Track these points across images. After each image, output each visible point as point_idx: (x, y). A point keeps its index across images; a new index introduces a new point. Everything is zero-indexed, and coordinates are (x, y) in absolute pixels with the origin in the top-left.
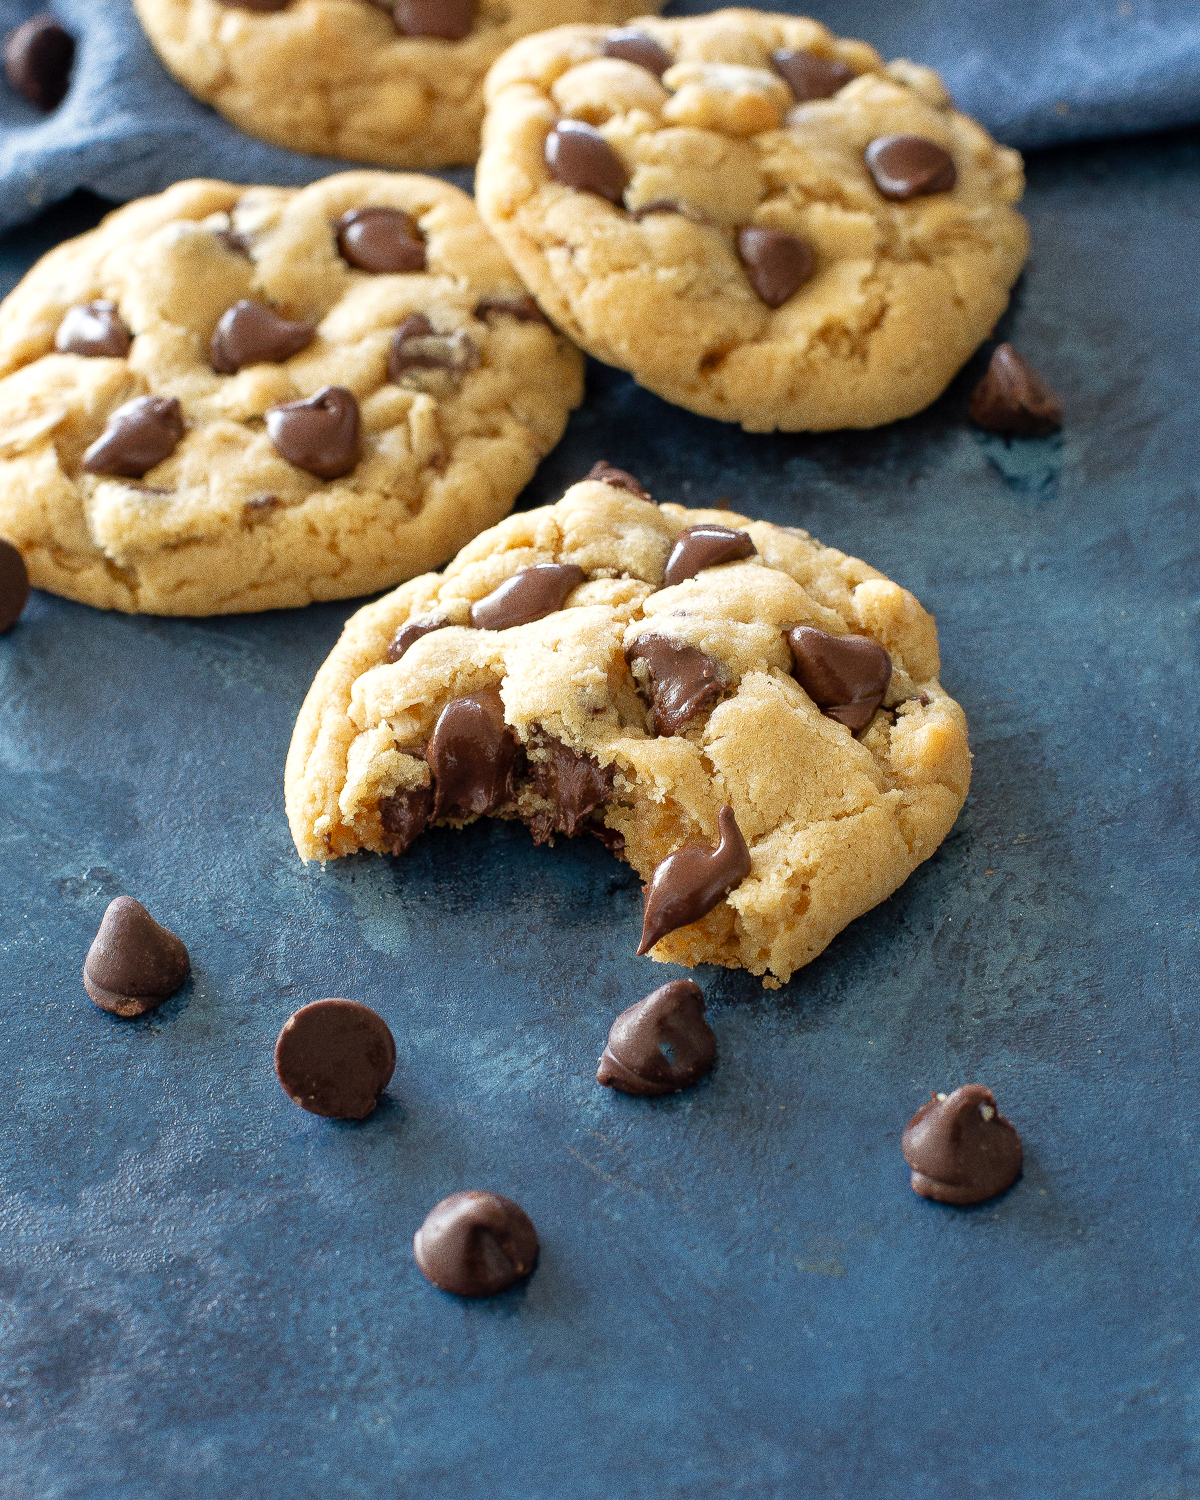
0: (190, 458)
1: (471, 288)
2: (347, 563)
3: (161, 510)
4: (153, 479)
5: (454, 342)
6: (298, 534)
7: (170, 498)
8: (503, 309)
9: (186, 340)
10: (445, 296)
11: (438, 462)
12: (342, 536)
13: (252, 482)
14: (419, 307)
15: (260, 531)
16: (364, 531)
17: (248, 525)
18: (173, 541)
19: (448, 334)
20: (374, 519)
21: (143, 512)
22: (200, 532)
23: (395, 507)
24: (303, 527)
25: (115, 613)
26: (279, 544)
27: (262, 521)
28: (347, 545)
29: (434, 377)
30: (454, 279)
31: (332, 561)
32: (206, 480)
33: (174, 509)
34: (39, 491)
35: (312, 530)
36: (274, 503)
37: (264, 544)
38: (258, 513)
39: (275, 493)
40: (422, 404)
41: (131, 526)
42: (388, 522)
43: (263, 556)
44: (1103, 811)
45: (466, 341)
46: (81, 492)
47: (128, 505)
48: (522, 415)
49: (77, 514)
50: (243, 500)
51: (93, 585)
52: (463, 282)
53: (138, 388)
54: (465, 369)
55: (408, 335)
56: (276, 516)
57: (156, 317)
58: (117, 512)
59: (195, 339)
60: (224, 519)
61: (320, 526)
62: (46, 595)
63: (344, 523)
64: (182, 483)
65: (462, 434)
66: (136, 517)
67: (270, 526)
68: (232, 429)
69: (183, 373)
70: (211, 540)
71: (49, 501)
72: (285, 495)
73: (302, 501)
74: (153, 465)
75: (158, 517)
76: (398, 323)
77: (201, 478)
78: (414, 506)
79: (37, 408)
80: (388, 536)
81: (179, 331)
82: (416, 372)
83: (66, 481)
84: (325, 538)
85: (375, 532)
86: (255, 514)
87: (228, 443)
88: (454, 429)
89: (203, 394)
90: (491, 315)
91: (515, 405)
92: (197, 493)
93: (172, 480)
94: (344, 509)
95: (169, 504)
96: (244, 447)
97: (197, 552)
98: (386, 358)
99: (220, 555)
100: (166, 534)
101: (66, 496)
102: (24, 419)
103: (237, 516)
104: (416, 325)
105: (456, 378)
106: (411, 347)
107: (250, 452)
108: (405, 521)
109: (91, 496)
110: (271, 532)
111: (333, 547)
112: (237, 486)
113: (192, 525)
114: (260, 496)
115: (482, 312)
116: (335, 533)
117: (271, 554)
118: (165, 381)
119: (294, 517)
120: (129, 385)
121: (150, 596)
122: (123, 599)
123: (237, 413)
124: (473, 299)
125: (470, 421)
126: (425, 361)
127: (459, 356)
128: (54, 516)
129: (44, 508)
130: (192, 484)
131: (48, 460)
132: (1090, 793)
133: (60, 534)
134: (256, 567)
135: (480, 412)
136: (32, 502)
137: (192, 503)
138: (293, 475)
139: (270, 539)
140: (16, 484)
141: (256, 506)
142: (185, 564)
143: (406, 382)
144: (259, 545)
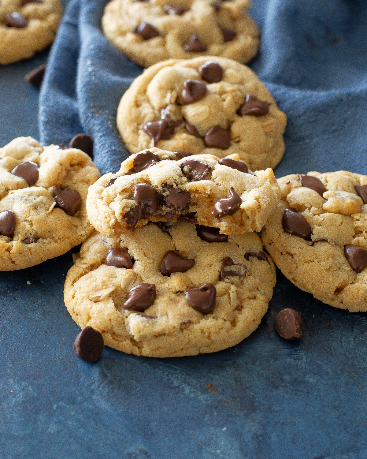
0: (160, 306)
1: (243, 248)
2: (213, 342)
3: (153, 324)
4: (148, 312)
5: (241, 267)
6: (198, 333)
7: (156, 320)
8: (253, 255)
9: (153, 264)
10: (236, 251)
11: (239, 308)
12: (212, 334)
13: (182, 315)
14: (228, 255)
15: (185, 332)
16: (219, 332)
17: (182, 330)
18: (157, 334)
19: (239, 264)
20: (222, 328)
21: (147, 325)
22: (167, 332)
23: (228, 324)
24: (200, 331)
25: (132, 355)
26: (192, 336)
27: (186, 328)
28: (214, 337)
29: (235, 279)
30: (238, 245)
31: (208, 342)
32: (167, 314)
33: (158, 324)
34: (109, 315)
35: (203, 332)
36: (190, 322)
37: (187, 336)
38: (185, 325)
39: (190, 319)
40: (233, 288)
41: (143, 329)
42: (226, 329)
43: (187, 340)
45: (244, 267)
46: (123, 315)
47: (142, 322)
48: (262, 292)
49: (123, 323)
50: (180, 321)
51: (126, 346)
52: (241, 246)
53: (138, 280)
54: (245, 276)
55: (226, 265)
56: (191, 327)
57: (142, 255)
58: (138, 324)
59: (155, 263)
60: (174, 328)
61: (205, 331)
62: (108, 348)
63: (213, 330)
64: (159, 314)
65: (245, 299)
66: (145, 326)
67: (188, 330)
68: (172, 296)
69: (153, 275)
70: (170, 334)
71: (112, 318)
72: (193, 320)
73: (199, 323)
74: (147, 307)
75: (152, 327)
76: (222, 260)
77: (165, 313)
78: (234, 323)
79: (105, 285)
80: (226, 334)
81: (150, 261)
82: (229, 277)
83: (117, 311)
84: (207, 335)
85: (223, 332)
86: (184, 326)
87: (172, 301)
88: (243, 297)
89: (161, 283)
90: (250, 258)
91: (260, 289)
92: (164, 318)
93: (155, 313)
94: (213, 325)
95: (156, 322)
96: (178, 302)
97: (165, 338)
98: (220, 272)
99: (172, 339)
100: (155, 332)
101: (119, 317)
102: (101, 289)
103: (178, 327)
104: (228, 261)
105: (242, 278)
106: (227, 269)
107: (180, 304)
108: (231, 329)
109: (127, 317)
110: (189, 332)
111: (209, 337)
112: (178, 317)
113: (164, 330)
114: (185, 320)
115: (247, 256)
116: (210, 333)
117: (189, 339)
118: (147, 277)
119: (197, 327)
120: (135, 278)
121: (146, 351)
122: (136, 352)
123: (173, 290)
124: (244, 252)
125: (248, 294)
126: (232, 274)
127: (242, 272)
128: (113, 323)
129: (110, 320)
130: (162, 315)
131: (111, 304)
133: (115, 329)
134: (184, 343)
135: (250, 291)
136: (106, 318)
137: (164, 322)
138: (195, 313)
139: (189, 335)
140: (100, 312)
141: (184, 323)
142: (160, 342)
143: (227, 280)
144: (185, 336)
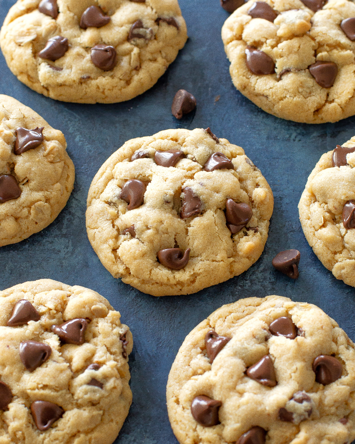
0: (68, 59)
1: (156, 13)
2: (107, 97)
3: (58, 75)
4: (57, 63)
5: (148, 31)
6: (94, 88)
7: (60, 72)
8: (164, 20)
9: (73, 18)
10: (148, 15)
11: (137, 69)
12: (106, 90)
13: (83, 71)
14: (140, 18)
15: (84, 85)
16: (112, 90)
17: (81, 83)
18: (59, 85)
19: (147, 28)
20: (115, 87)
21: (52, 75)
22: (67, 83)
23: (123, 83)
25: (42, 95)
26: (88, 90)
27: (85, 82)
28: (107, 92)
29: (140, 41)
30: (152, 9)
31: (103, 96)
32: (71, 68)
33: (61, 76)
34: (26, 60)
35: (98, 87)
36: (89, 78)
39: (89, 75)
40: (136, 50)
41: (48, 79)
42: (120, 87)
43: (84, 92)
44: (292, 228)
45: (151, 32)
46: (37, 62)
47: (49, 72)
48: (164, 55)
49: (35, 69)
50: (80, 76)
51: (37, 88)
52: (154, 11)
53: (57, 31)
54: (150, 40)
55: (135, 27)
56: (89, 82)
57: (66, 8)
58: (46, 74)
59: (76, 17)
60: (74, 81)
61: (100, 87)
63: (107, 87)
64: (65, 67)
65: (146, 60)
66: (50, 76)
67: (86, 84)
68: (82, 51)
69: (71, 28)
70: (70, 86)
71: (28, 63)
72: (92, 76)
73: (97, 79)
74: (58, 58)
75: (56, 78)
76: (133, 22)
77: (70, 66)
78: (128, 82)
79: (29, 32)
80: (119, 92)
81: (72, 14)
82: (136, 39)
83: (33, 59)
84: (101, 90)
85: (116, 90)
86: (83, 80)
87: (80, 56)
88: (144, 58)
89: (75, 37)
90: (161, 22)
91: (162, 52)
92: (68, 71)
93: (62, 65)
94: (108, 83)
95: (60, 74)
96: (84, 57)
97: (66, 88)
98: (128, 33)
99: (72, 90)
100: (58, 83)
101: (33, 63)
102: (25, 35)
103: (78, 81)
104: (138, 24)
105: (147, 41)
106: (136, 31)
107: (85, 60)
108: (124, 88)
109: (40, 64)
110: (87, 87)
111: (103, 92)
112: (79, 72)
113: (65, 81)
114: (85, 76)
115: (158, 21)
116: (104, 89)
118: (66, 30)
119: (94, 83)
120: (55, 29)
121: (52, 95)
122: (45, 93)
123: (83, 45)
124: (156, 17)
125: (149, 56)
126: (139, 36)
127: (149, 36)
128: (29, 68)
129: (27, 65)
130: (67, 68)
131: (29, 51)
132: (290, 221)
133: (30, 73)
134: (81, 94)
135: (152, 53)
136: (23, 62)
137: (66, 75)
138: (95, 69)
139: (86, 88)
140: (20, 56)
141: (83, 78)
142: (62, 90)
143: (132, 42)
144: (83, 89)
